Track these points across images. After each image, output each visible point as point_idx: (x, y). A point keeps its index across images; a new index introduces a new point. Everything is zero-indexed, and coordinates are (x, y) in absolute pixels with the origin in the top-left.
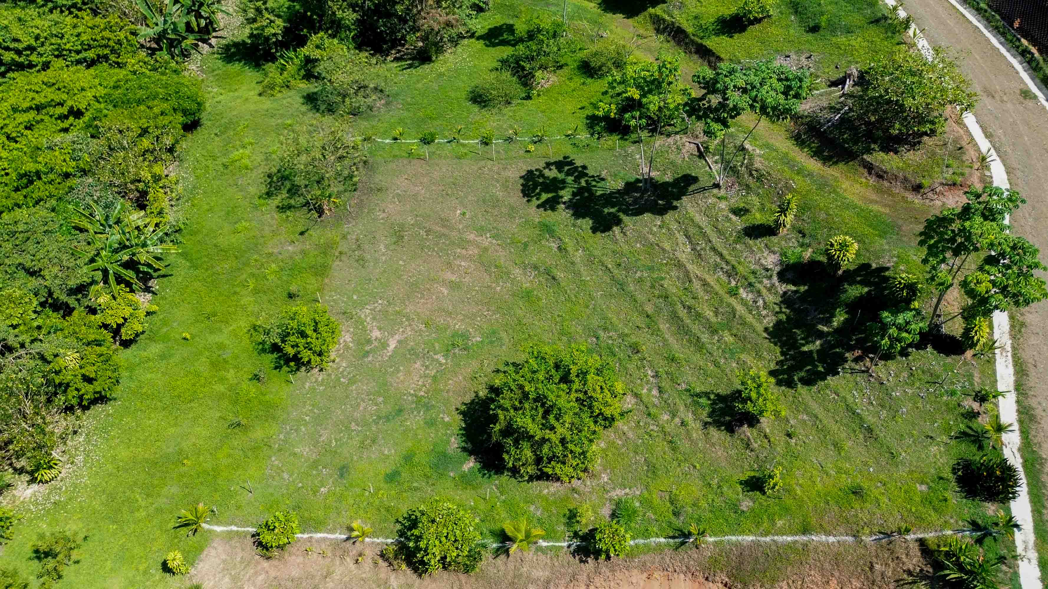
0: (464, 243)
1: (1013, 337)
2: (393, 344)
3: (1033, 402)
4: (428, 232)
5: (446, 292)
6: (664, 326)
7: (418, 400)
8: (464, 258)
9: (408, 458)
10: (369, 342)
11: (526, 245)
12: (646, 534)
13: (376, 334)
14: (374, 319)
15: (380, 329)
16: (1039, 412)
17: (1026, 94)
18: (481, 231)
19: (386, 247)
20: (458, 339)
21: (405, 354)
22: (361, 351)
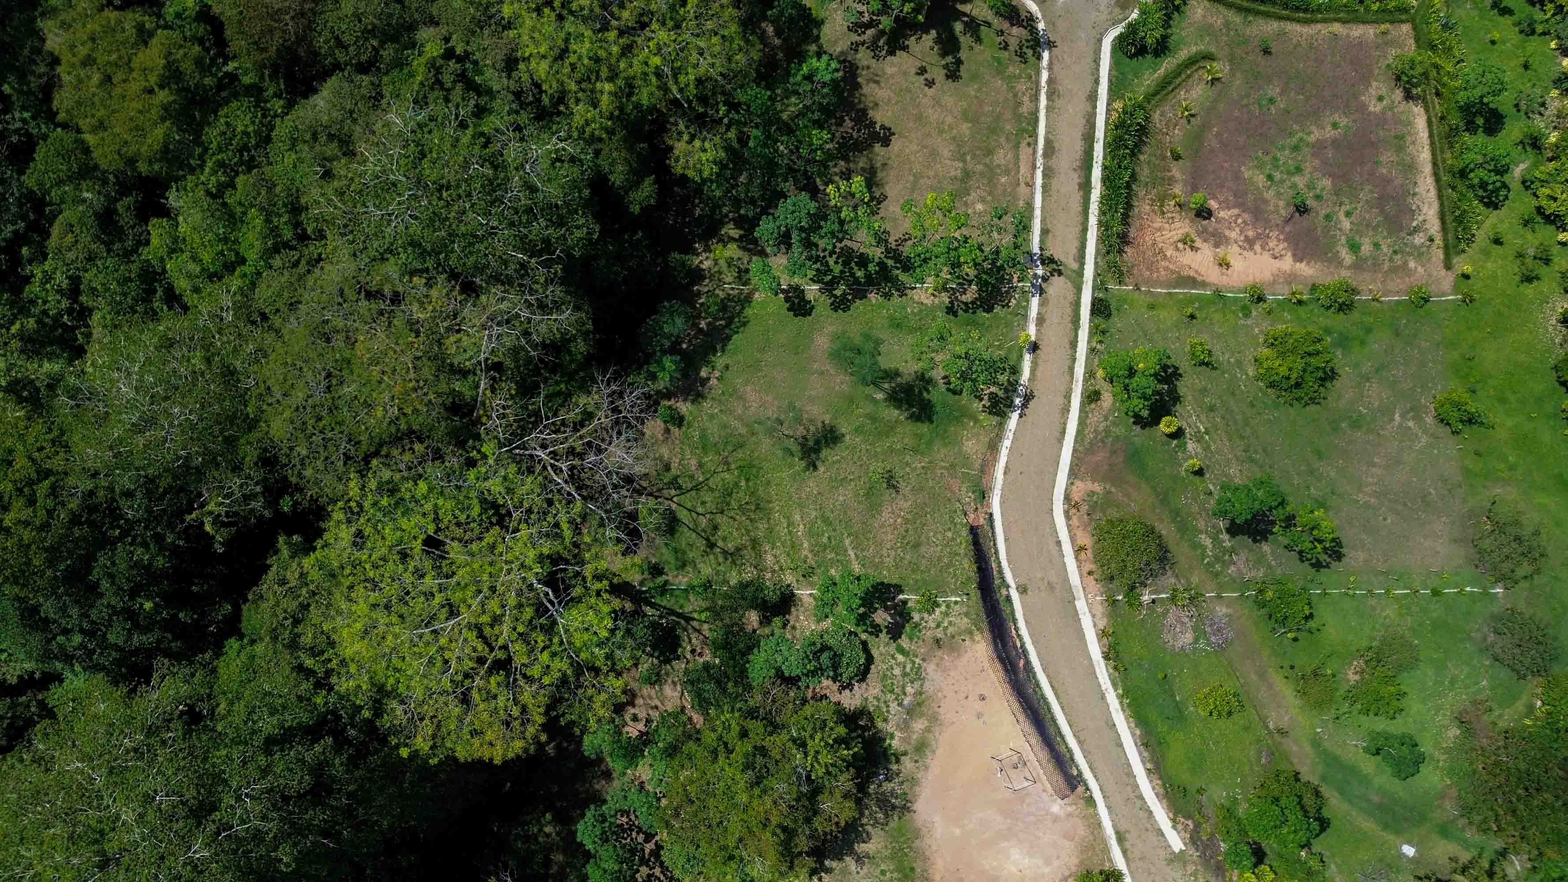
0: (1376, 495)
1: (1071, 389)
2: (1397, 416)
3: (1069, 352)
4: (1405, 505)
5: (1375, 460)
7: (1368, 380)
8: (1371, 484)
9: (1363, 343)
10: (1414, 418)
11: (1333, 493)
12: (1236, 299)
13: (1411, 424)
14: (1416, 435)
15: (1410, 428)
16: (1068, 346)
17: (1023, 590)
18: (1367, 505)
19: (1430, 494)
20: (1356, 425)
21: (1387, 411)
22: (1416, 411)
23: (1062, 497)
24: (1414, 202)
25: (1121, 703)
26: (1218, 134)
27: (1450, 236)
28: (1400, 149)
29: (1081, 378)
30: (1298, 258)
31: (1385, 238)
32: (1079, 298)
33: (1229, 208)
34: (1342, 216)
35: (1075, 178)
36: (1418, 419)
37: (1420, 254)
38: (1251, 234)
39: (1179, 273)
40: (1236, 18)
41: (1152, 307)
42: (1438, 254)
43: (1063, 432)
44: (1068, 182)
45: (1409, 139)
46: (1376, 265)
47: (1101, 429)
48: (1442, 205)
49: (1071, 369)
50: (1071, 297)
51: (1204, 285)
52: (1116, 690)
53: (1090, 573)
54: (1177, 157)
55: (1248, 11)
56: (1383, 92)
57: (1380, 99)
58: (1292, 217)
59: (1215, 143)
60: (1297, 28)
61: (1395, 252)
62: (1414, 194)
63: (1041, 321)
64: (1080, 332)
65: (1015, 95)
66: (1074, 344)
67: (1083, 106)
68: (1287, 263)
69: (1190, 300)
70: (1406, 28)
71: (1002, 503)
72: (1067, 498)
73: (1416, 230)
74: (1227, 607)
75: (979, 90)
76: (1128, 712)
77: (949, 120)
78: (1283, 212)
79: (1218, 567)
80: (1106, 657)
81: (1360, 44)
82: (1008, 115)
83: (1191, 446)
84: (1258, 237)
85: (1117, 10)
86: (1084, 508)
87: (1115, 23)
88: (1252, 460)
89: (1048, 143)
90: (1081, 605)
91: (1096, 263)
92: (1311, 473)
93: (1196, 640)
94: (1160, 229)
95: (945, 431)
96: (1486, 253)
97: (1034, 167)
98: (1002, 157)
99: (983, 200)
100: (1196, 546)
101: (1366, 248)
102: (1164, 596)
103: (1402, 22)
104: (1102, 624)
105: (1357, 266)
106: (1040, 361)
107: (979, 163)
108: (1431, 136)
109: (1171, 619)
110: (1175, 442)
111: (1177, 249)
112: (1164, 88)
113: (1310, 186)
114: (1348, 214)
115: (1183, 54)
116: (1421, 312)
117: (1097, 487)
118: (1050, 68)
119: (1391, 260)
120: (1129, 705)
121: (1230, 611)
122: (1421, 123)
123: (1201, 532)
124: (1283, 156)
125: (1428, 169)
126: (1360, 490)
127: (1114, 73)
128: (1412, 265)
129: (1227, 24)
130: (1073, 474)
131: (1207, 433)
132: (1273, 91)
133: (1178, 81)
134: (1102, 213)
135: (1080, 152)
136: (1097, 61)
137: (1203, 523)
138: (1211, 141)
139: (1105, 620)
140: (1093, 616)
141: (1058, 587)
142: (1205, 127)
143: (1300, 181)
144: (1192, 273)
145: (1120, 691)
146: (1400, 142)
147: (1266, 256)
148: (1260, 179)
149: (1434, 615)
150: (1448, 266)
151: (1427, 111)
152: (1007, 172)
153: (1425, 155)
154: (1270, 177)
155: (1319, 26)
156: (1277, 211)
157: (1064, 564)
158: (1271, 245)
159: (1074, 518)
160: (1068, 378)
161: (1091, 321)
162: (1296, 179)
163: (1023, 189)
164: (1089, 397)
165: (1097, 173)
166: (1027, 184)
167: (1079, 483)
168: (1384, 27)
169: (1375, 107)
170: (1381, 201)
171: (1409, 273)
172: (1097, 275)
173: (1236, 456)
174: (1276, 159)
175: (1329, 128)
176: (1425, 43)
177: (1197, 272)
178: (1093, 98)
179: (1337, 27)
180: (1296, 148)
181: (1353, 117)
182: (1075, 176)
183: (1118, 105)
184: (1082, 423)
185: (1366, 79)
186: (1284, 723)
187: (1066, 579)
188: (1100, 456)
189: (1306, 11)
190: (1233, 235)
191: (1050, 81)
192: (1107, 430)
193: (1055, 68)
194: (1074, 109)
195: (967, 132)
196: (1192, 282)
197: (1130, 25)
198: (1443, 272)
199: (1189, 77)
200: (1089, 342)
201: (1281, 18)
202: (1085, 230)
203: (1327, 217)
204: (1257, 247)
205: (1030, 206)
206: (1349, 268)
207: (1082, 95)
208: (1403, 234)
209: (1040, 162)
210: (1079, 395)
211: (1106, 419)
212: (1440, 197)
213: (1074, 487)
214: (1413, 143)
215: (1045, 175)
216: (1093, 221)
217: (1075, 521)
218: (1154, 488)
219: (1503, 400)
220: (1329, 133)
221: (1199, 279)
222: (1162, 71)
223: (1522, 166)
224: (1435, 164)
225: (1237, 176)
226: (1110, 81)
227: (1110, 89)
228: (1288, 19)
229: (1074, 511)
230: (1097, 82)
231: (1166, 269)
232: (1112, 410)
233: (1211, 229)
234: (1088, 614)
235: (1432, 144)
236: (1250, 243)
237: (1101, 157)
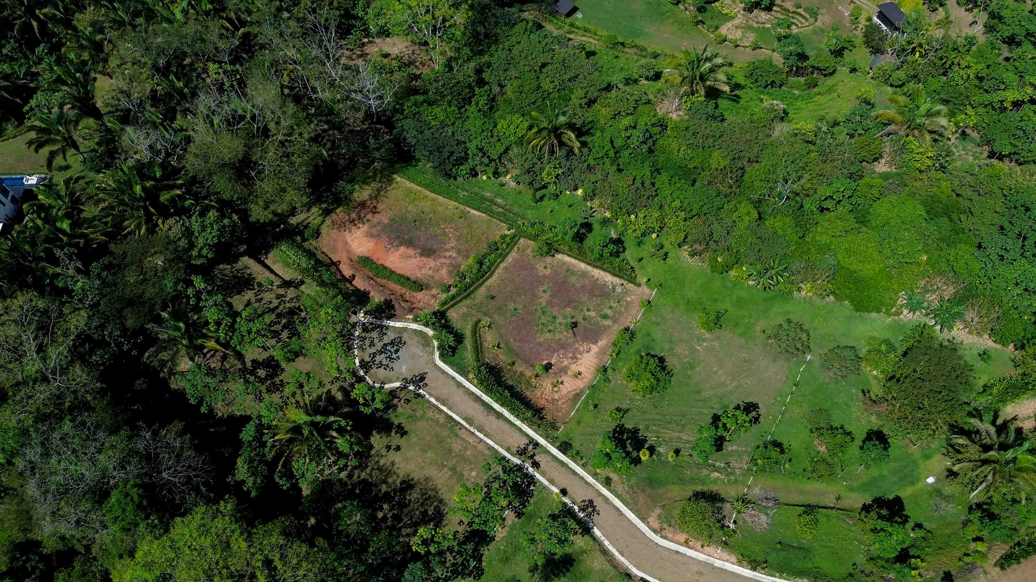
0: (733, 380)
2: (698, 348)
3: (577, 478)
4: (744, 371)
5: (714, 370)
6: (659, 417)
7: (673, 349)
8: (726, 379)
10: (703, 342)
12: (598, 381)
13: (705, 344)
14: (712, 345)
15: (707, 346)
16: (574, 477)
18: (736, 387)
19: (744, 357)
20: (692, 367)
21: (693, 351)
22: (700, 339)
23: (652, 533)
24: (600, 281)
25: (785, 579)
26: (515, 341)
27: (626, 277)
28: (573, 273)
29: (595, 481)
30: (596, 342)
31: (609, 302)
32: (552, 455)
33: (552, 357)
34: (587, 313)
35: (492, 418)
36: (704, 340)
37: (626, 292)
38: (570, 355)
39: (569, 399)
40: (468, 302)
41: (579, 423)
42: (630, 286)
43: (617, 509)
44: (492, 423)
45: (571, 267)
46: (620, 313)
47: (627, 489)
48: (609, 272)
49: (587, 483)
50: (549, 459)
51: (582, 391)
52: (775, 577)
53: (702, 546)
54: (514, 363)
55: (469, 295)
56: (543, 265)
57: (545, 268)
58: (574, 333)
59: (517, 344)
60: (490, 280)
61: (619, 302)
62: (597, 279)
63: (552, 482)
64: (570, 466)
65: (432, 420)
66: (575, 473)
67: (460, 391)
68: (595, 349)
69: (586, 403)
70: (522, 240)
71: (638, 568)
72: (655, 531)
73: (614, 288)
74: (756, 487)
75: (417, 436)
76: (792, 578)
77: (420, 460)
78: (569, 335)
79: (732, 478)
80: (754, 569)
81: (516, 261)
82: (438, 429)
83: (661, 450)
84: (574, 353)
85: (427, 349)
86: (665, 526)
87: (432, 353)
88: (683, 425)
89: (465, 419)
90: (718, 563)
91: (540, 435)
92: (705, 401)
93: (767, 515)
94: (542, 393)
95: (581, 573)
96: (643, 268)
97: (473, 434)
98: (457, 447)
99: (472, 470)
100: (715, 481)
101: (609, 312)
102: (734, 516)
103: (519, 239)
104: (734, 559)
105: (615, 322)
106: (574, 496)
107: (452, 460)
108: (576, 258)
109: (748, 519)
110: (654, 456)
111: (557, 392)
112: (477, 351)
113: (565, 317)
114: (588, 310)
115: (468, 333)
116: (653, 308)
117: (658, 511)
118: (431, 395)
119: (621, 306)
120: (788, 574)
121: (759, 487)
122: (567, 259)
123: (709, 475)
124: (544, 320)
125: (589, 268)
126: (727, 386)
127: (455, 368)
128: (629, 299)
129: (468, 307)
130: (643, 519)
131: (658, 437)
132: (512, 306)
133: (479, 342)
134: (517, 416)
135: (481, 408)
136: (444, 372)
137: (705, 470)
138: (516, 346)
139: (733, 556)
140: (727, 561)
141: (701, 569)
142: (507, 343)
143: (560, 320)
144: (573, 393)
145: (778, 575)
146: (570, 271)
147: (585, 355)
148: (548, 335)
149: (808, 392)
150: (639, 285)
151: (563, 253)
152: (466, 449)
153: (583, 265)
154: (550, 331)
155: (496, 272)
156: (567, 339)
157: (690, 557)
158: (581, 349)
159: (667, 534)
160: (590, 488)
161: (568, 457)
162: (558, 321)
163: (480, 447)
164: (607, 484)
165: (496, 406)
166: (479, 443)
167: (650, 520)
168: (516, 248)
169: (548, 272)
170: (592, 294)
171: (632, 302)
172: (546, 438)
173: (678, 432)
174: (543, 324)
175: (544, 294)
176: (535, 238)
177: (573, 390)
178: (459, 385)
179: (502, 265)
180: (544, 313)
181: (546, 283)
182: (491, 417)
183: (471, 376)
184: (618, 496)
185: (533, 268)
186: (833, 497)
187: (700, 562)
188: (642, 499)
189: (486, 273)
190: (566, 363)
191: (437, 400)
192: (631, 487)
193: (433, 393)
194: (458, 397)
195: (433, 455)
196: (578, 396)
197: (439, 348)
198: (640, 289)
199: (480, 337)
200: (578, 465)
201: (481, 285)
202: (520, 430)
203: (584, 319)
204: (579, 356)
205: (491, 448)
206: (613, 325)
207: (454, 389)
208: (612, 294)
209: (472, 429)
210: (603, 488)
211: (623, 483)
212: (605, 270)
213: (651, 523)
214: (574, 266)
215: (480, 431)
216: (518, 423)
217: (670, 536)
218: (673, 483)
219: (716, 301)
220: (546, 296)
221: (578, 391)
222: (469, 347)
223: (612, 232)
224: (589, 264)
225: (540, 344)
226: (457, 372)
227: (461, 375)
228: (484, 282)
229: (663, 533)
230: (453, 378)
231: (563, 403)
232: (621, 478)
233: (557, 371)
234: (725, 563)
235: (580, 260)
236: (574, 357)
237: (491, 400)
